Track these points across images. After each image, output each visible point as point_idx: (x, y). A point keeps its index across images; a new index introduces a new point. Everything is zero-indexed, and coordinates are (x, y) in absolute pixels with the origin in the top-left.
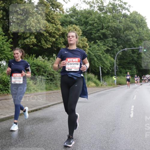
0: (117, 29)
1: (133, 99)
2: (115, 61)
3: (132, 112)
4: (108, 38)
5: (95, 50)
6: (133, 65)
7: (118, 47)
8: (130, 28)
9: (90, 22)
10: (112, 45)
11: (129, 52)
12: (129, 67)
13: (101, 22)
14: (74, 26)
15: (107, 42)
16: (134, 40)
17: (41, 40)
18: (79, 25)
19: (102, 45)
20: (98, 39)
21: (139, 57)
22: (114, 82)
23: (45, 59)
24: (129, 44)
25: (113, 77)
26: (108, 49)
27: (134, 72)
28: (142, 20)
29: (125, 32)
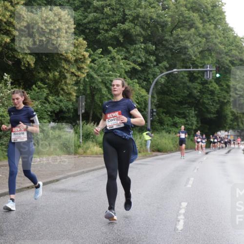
0: (158, 23)
1: (185, 186)
2: (150, 96)
3: (181, 217)
4: (136, 44)
5: (104, 70)
6: (191, 107)
7: (157, 65)
8: (187, 22)
9: (95, 4)
10: (144, 59)
11: (182, 78)
12: (182, 112)
13: (121, 4)
15: (132, 52)
16: (193, 51)
19: (120, 58)
20: (112, 45)
21: (204, 90)
22: (146, 145)
24: (183, 60)
25: (144, 134)
26: (134, 68)
27: (192, 124)
28: (214, 6)
29: (174, 32)
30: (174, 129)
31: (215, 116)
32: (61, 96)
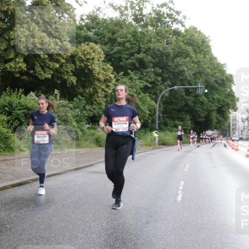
0: (164, 54)
1: (183, 169)
2: (158, 106)
3: (180, 192)
4: (148, 68)
6: (187, 113)
7: (163, 83)
8: (184, 53)
9: (119, 41)
10: (153, 79)
11: (181, 93)
12: (180, 117)
13: (137, 41)
14: (92, 44)
15: (145, 74)
16: (189, 74)
17: (34, 66)
18: (101, 44)
19: (137, 78)
20: (130, 69)
21: (196, 101)
22: (155, 140)
24: (181, 80)
25: (154, 132)
26: (146, 86)
27: (187, 126)
28: (203, 42)
29: (175, 60)
30: (175, 129)
31: (204, 119)
32: (94, 106)
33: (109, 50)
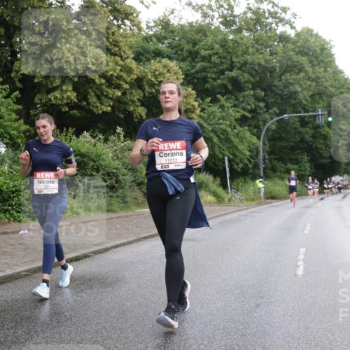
0: (267, 69)
1: (302, 232)
2: (261, 144)
3: (301, 263)
4: (244, 91)
5: (214, 118)
6: (303, 153)
7: (267, 111)
8: (295, 66)
9: (202, 53)
10: (253, 106)
11: (293, 123)
12: (294, 157)
13: (228, 52)
14: (165, 61)
15: (241, 99)
16: (304, 96)
18: (177, 60)
19: (230, 105)
20: (220, 93)
21: (316, 135)
22: (259, 193)
23: (97, 138)
24: (294, 105)
25: (258, 181)
26: (243, 116)
27: (305, 170)
28: (323, 49)
29: (283, 77)
30: (287, 176)
31: (328, 161)
33: (189, 68)
